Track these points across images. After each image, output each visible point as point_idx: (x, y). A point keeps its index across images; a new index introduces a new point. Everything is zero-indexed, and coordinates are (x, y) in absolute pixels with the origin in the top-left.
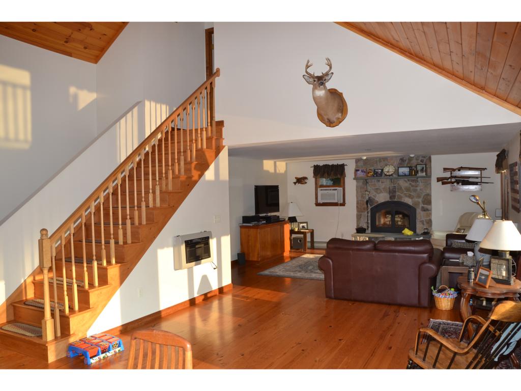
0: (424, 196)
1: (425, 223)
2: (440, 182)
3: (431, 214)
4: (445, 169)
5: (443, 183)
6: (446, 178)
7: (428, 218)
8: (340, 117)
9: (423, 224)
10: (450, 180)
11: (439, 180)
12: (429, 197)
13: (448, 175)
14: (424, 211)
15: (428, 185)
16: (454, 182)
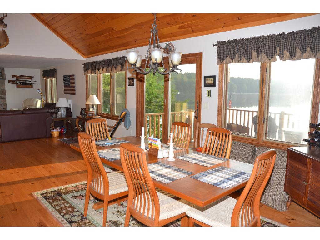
0: (2, 90)
1: (3, 105)
2: (11, 83)
3: (6, 100)
4: (13, 76)
5: (12, 83)
6: (14, 81)
7: (5, 103)
8: (5, 44)
9: (2, 106)
10: (16, 82)
11: (10, 81)
12: (4, 91)
13: (15, 79)
14: (2, 99)
15: (3, 84)
16: (19, 83)
